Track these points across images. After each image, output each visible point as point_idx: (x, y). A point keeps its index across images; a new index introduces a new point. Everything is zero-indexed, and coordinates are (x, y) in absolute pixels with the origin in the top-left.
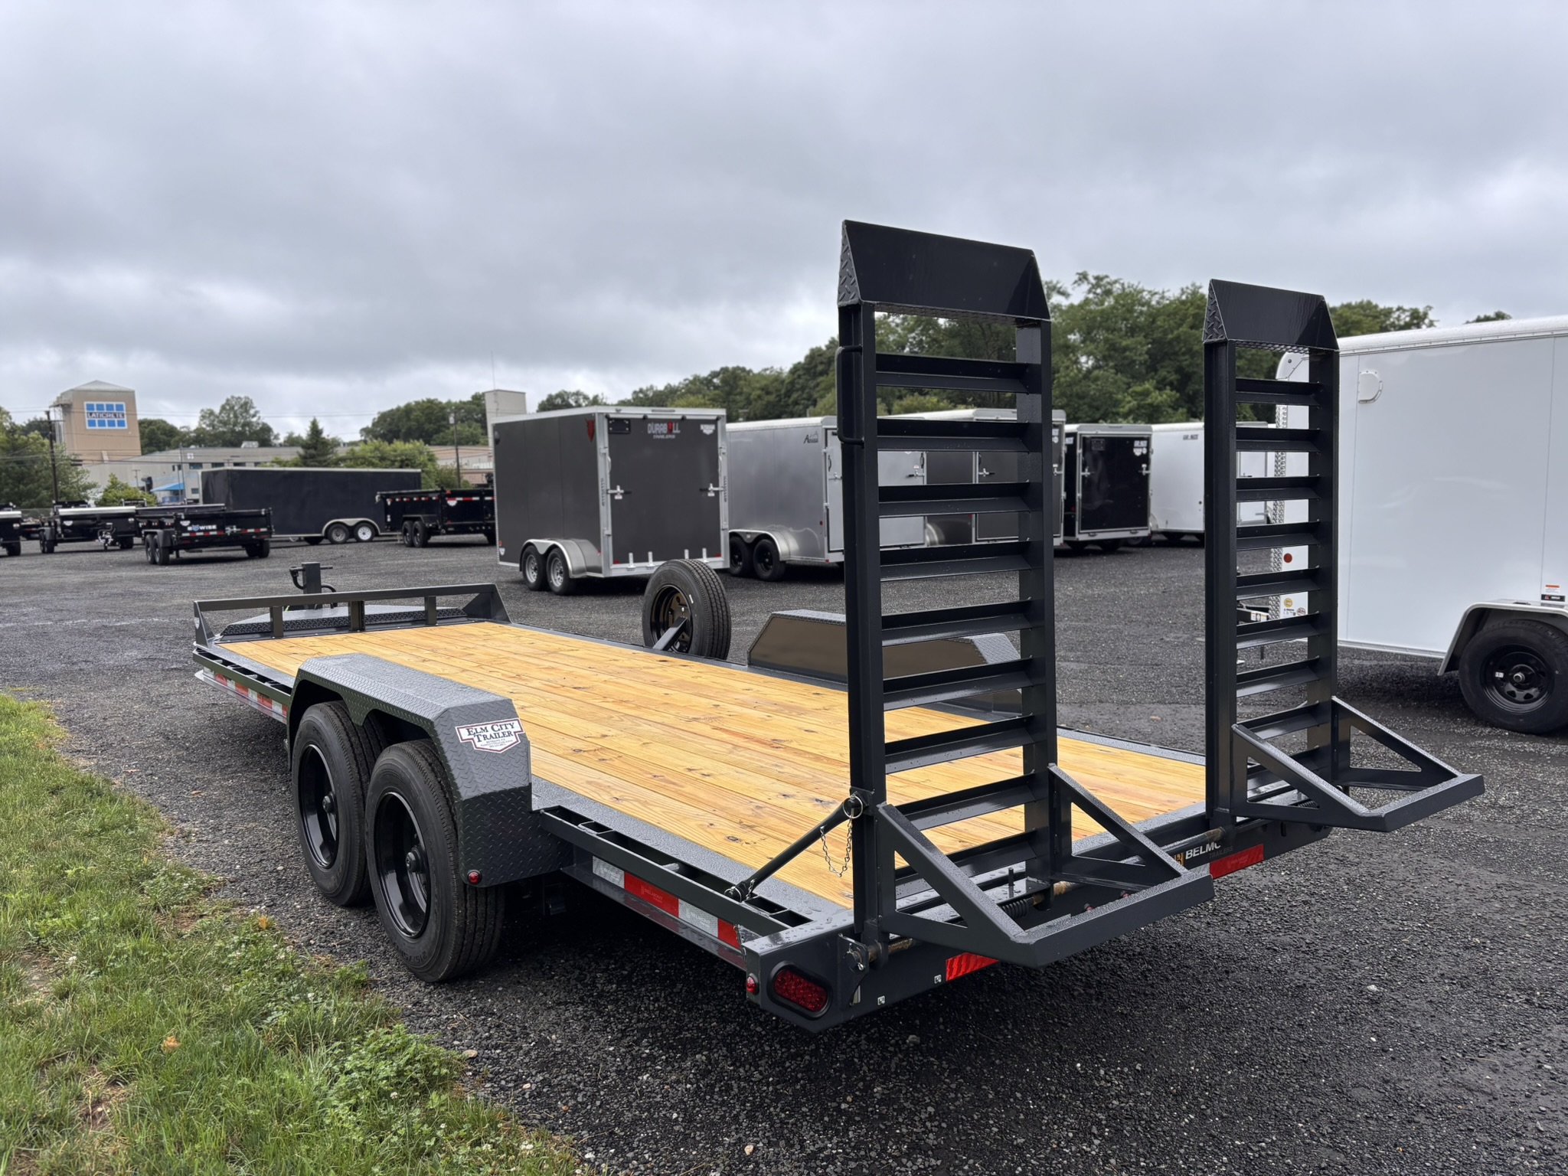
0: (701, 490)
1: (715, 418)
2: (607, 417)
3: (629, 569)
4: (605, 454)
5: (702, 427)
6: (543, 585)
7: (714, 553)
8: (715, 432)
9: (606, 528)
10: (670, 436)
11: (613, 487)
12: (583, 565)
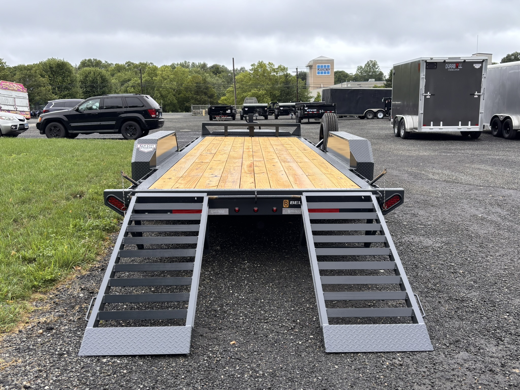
0: (471, 94)
1: (482, 60)
2: (426, 62)
3: (430, 129)
4: (423, 78)
5: (474, 65)
7: (475, 123)
8: (481, 67)
9: (421, 110)
10: (457, 70)
12: (412, 127)
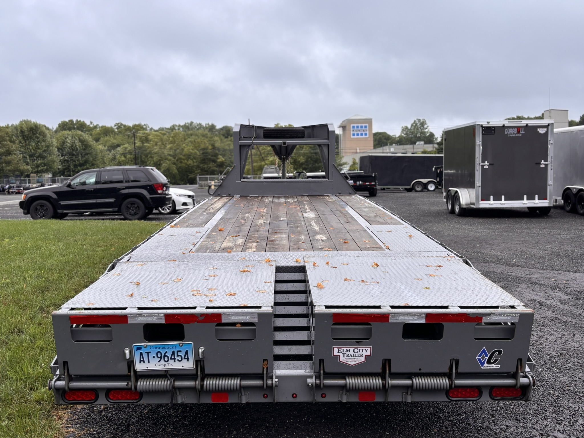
0: (536, 164)
1: (547, 124)
2: (482, 126)
3: (490, 204)
4: (479, 145)
5: (538, 130)
6: (453, 211)
7: (543, 197)
8: (547, 132)
9: (478, 182)
10: (518, 135)
11: (483, 161)
12: (469, 202)
